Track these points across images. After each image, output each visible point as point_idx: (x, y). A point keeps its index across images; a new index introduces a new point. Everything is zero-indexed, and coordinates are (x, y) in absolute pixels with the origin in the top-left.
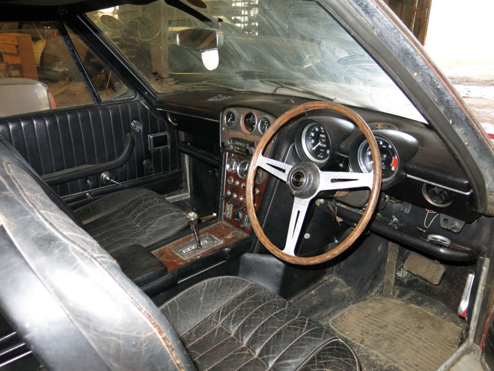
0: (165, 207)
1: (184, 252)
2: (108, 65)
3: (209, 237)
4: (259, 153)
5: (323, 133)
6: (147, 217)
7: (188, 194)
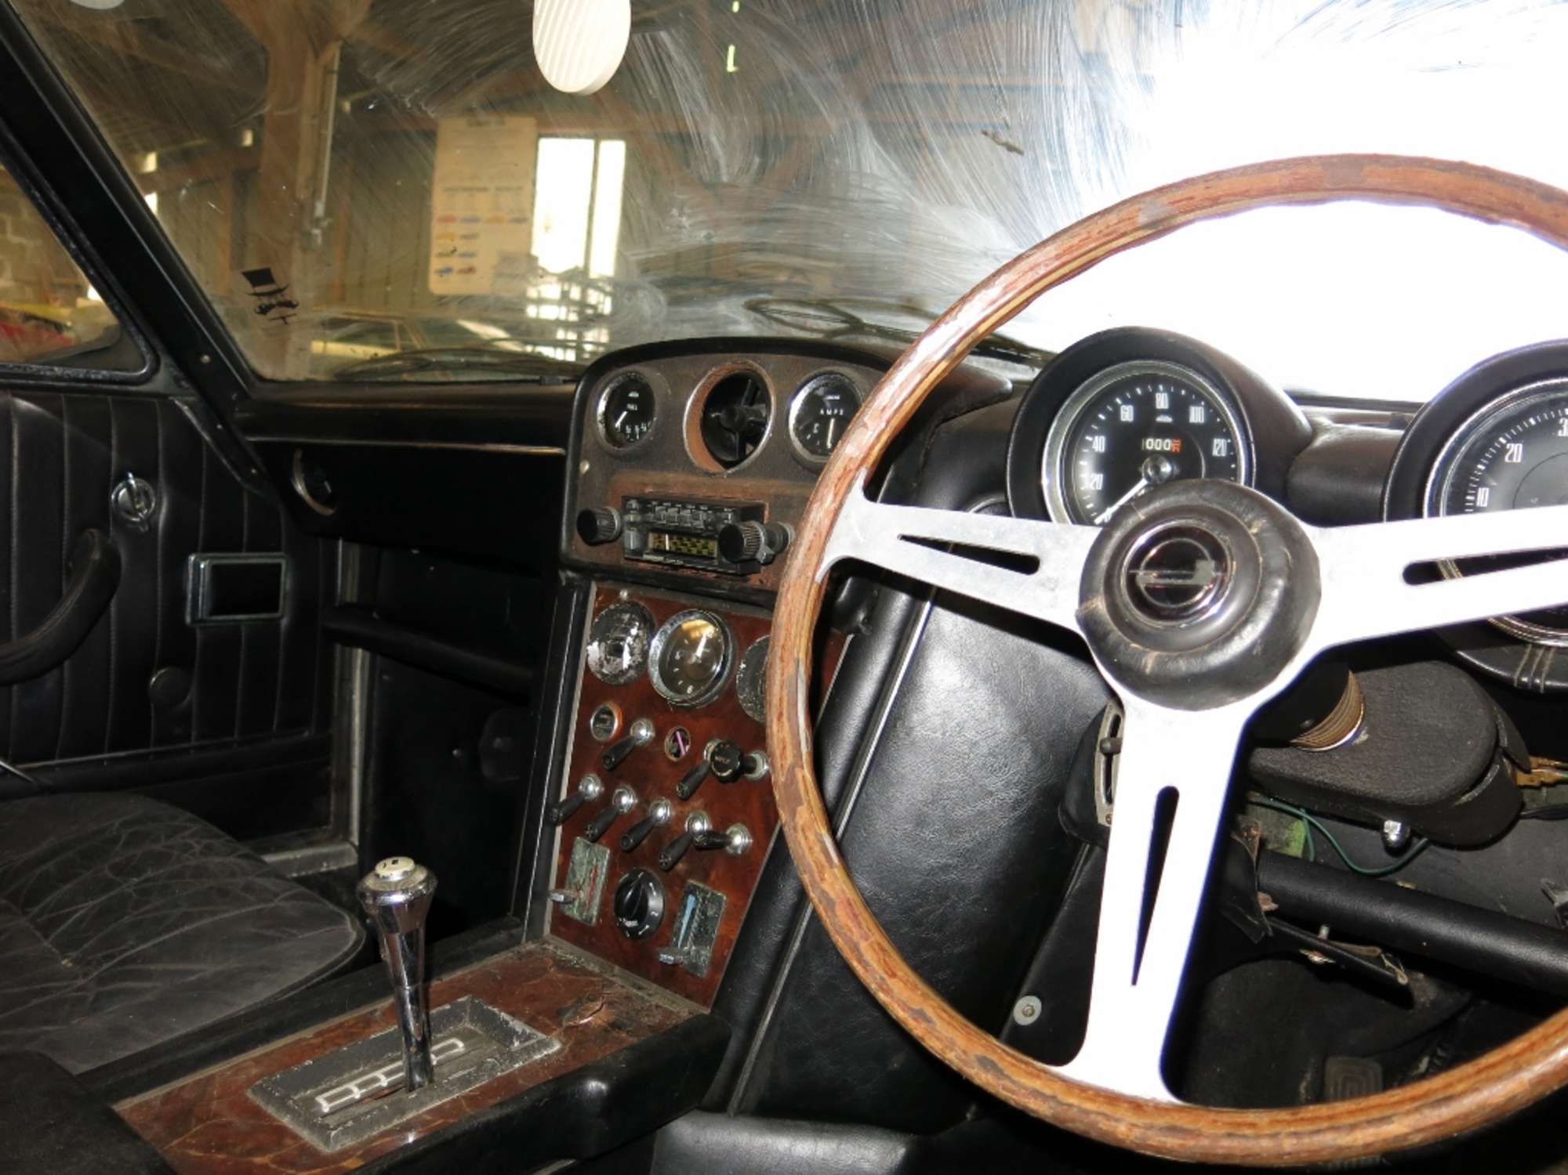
0: (233, 874)
1: (326, 1108)
2: (38, 195)
3: (472, 1021)
4: (850, 486)
5: (1163, 432)
6: (127, 919)
7: (348, 846)
